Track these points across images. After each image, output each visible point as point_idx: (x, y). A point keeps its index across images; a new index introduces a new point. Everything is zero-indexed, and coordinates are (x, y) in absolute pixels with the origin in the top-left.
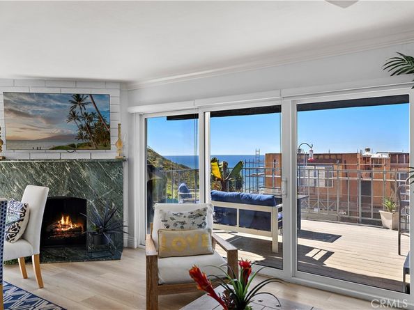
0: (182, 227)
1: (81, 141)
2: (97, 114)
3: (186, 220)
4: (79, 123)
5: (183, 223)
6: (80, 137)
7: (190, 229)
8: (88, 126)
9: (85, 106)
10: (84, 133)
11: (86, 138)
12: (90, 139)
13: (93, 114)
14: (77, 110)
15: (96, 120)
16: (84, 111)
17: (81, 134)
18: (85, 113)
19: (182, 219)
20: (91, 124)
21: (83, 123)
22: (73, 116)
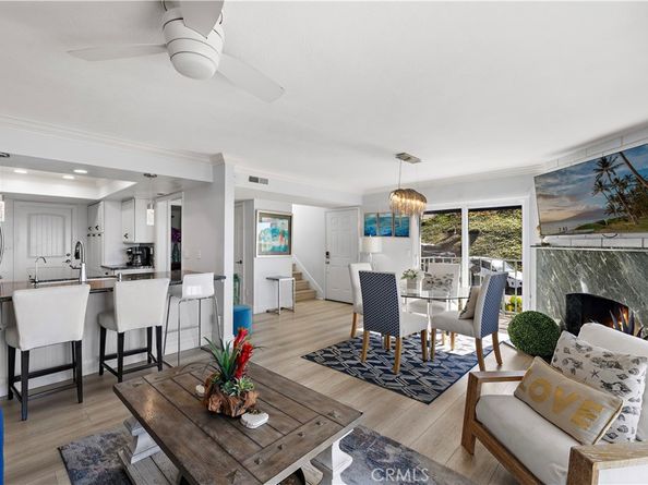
0: (573, 371)
1: (612, 216)
2: (634, 175)
3: (586, 363)
4: (608, 194)
5: (578, 365)
6: (611, 210)
7: (584, 381)
8: (621, 195)
9: (615, 171)
10: (616, 205)
11: (619, 210)
12: (625, 211)
13: (628, 177)
14: (605, 178)
15: (633, 185)
16: (613, 177)
17: (612, 208)
18: (616, 180)
19: (579, 357)
20: (625, 192)
21: (614, 192)
22: (600, 186)
